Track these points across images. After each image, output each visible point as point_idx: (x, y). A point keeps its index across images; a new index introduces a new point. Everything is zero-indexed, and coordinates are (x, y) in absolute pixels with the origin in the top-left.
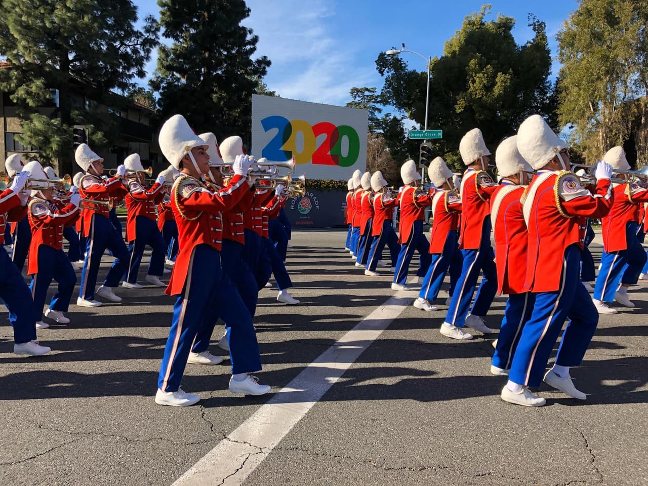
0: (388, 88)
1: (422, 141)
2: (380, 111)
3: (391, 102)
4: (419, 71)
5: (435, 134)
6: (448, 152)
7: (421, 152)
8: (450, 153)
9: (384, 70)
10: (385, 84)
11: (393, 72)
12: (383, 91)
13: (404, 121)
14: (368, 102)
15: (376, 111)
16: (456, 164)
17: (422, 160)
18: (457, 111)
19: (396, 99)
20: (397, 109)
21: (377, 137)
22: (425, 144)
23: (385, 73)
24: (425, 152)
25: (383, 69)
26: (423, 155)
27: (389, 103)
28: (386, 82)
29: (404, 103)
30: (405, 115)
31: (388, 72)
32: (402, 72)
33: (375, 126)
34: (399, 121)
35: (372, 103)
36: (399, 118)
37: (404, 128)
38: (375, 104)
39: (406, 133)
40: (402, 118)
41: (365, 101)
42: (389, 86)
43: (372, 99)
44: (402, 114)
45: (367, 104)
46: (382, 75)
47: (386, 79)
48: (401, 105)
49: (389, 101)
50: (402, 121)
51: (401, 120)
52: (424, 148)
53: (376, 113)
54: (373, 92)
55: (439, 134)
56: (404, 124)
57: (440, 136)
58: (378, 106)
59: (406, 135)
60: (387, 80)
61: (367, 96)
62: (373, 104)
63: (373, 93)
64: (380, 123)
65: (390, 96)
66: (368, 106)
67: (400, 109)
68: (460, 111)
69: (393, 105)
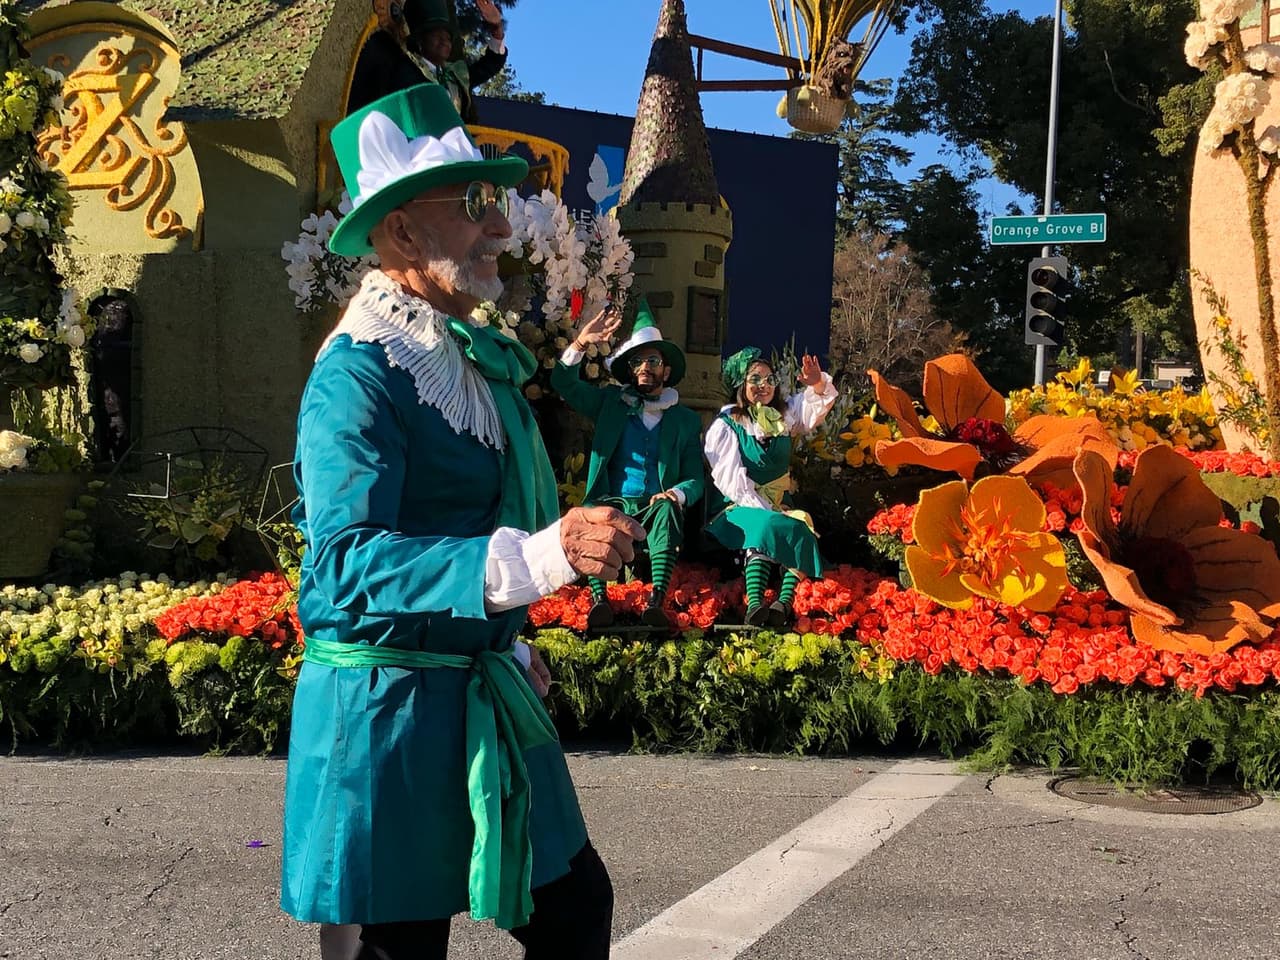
0: (923, 73)
1: (1036, 251)
2: (903, 156)
3: (934, 123)
4: (1029, 16)
5: (1080, 229)
6: (1136, 293)
7: (1032, 288)
8: (1143, 297)
9: (905, 14)
10: (912, 62)
11: (938, 19)
12: (905, 85)
13: (977, 187)
14: (865, 126)
15: (893, 159)
16: (1166, 335)
17: (1036, 320)
18: (1160, 148)
19: (951, 113)
20: (952, 145)
21: (891, 246)
22: (1045, 262)
23: (911, 22)
24: (1044, 290)
25: (905, 8)
26: (1037, 299)
27: (925, 126)
28: (915, 53)
29: (978, 124)
30: (983, 167)
31: (920, 20)
32: (972, 20)
33: (888, 209)
34: (962, 185)
35: (877, 131)
36: (959, 174)
37: (977, 210)
38: (888, 135)
39: (985, 227)
40: (971, 176)
41: (854, 122)
42: (926, 67)
43: (878, 118)
44: (970, 162)
45: (860, 135)
46: (901, 29)
47: (916, 43)
48: (964, 132)
49: (926, 117)
50: (973, 188)
51: (969, 183)
52: (1041, 277)
53: (892, 164)
54: (881, 92)
55: (1095, 228)
56: (979, 195)
57: (1099, 235)
58: (897, 139)
59: (987, 235)
60: (917, 47)
61: (863, 107)
62: (882, 134)
63: (881, 98)
64: (904, 199)
65: (931, 103)
66: (864, 139)
67: (961, 143)
68: (1171, 148)
69: (940, 133)
